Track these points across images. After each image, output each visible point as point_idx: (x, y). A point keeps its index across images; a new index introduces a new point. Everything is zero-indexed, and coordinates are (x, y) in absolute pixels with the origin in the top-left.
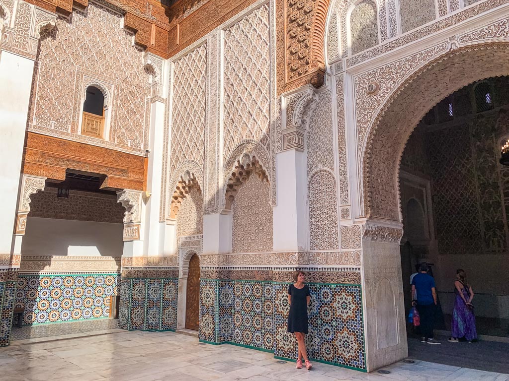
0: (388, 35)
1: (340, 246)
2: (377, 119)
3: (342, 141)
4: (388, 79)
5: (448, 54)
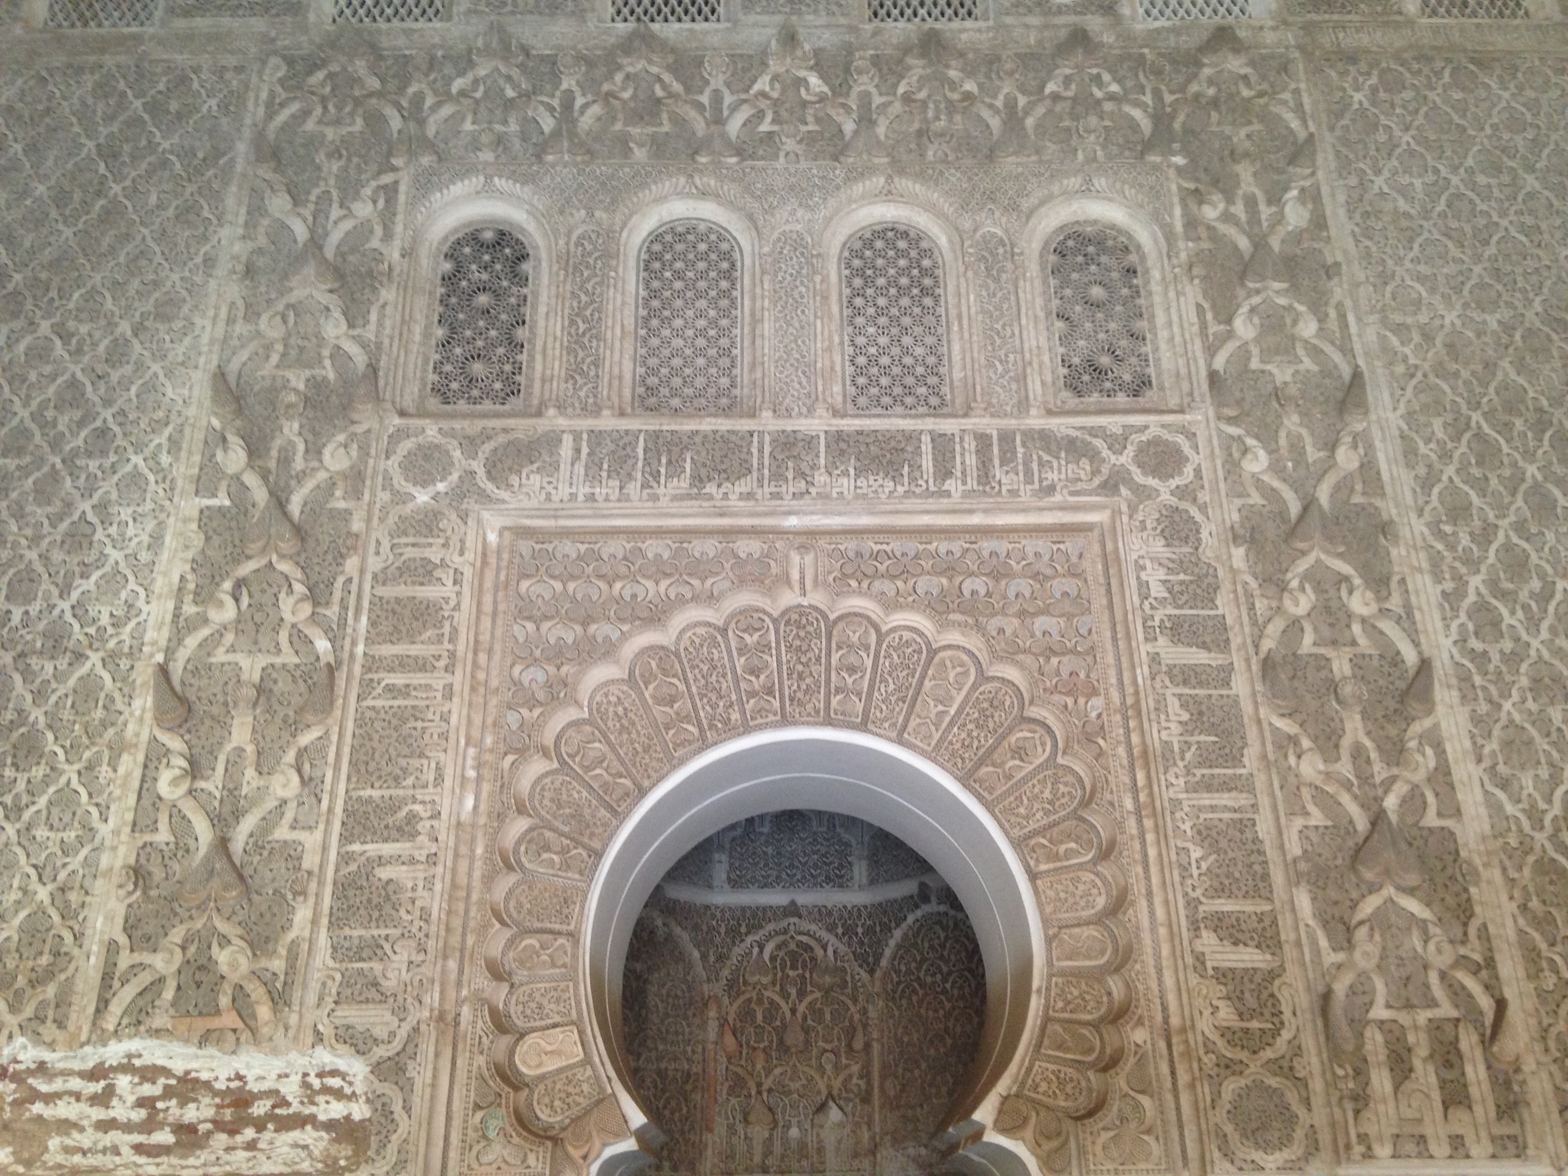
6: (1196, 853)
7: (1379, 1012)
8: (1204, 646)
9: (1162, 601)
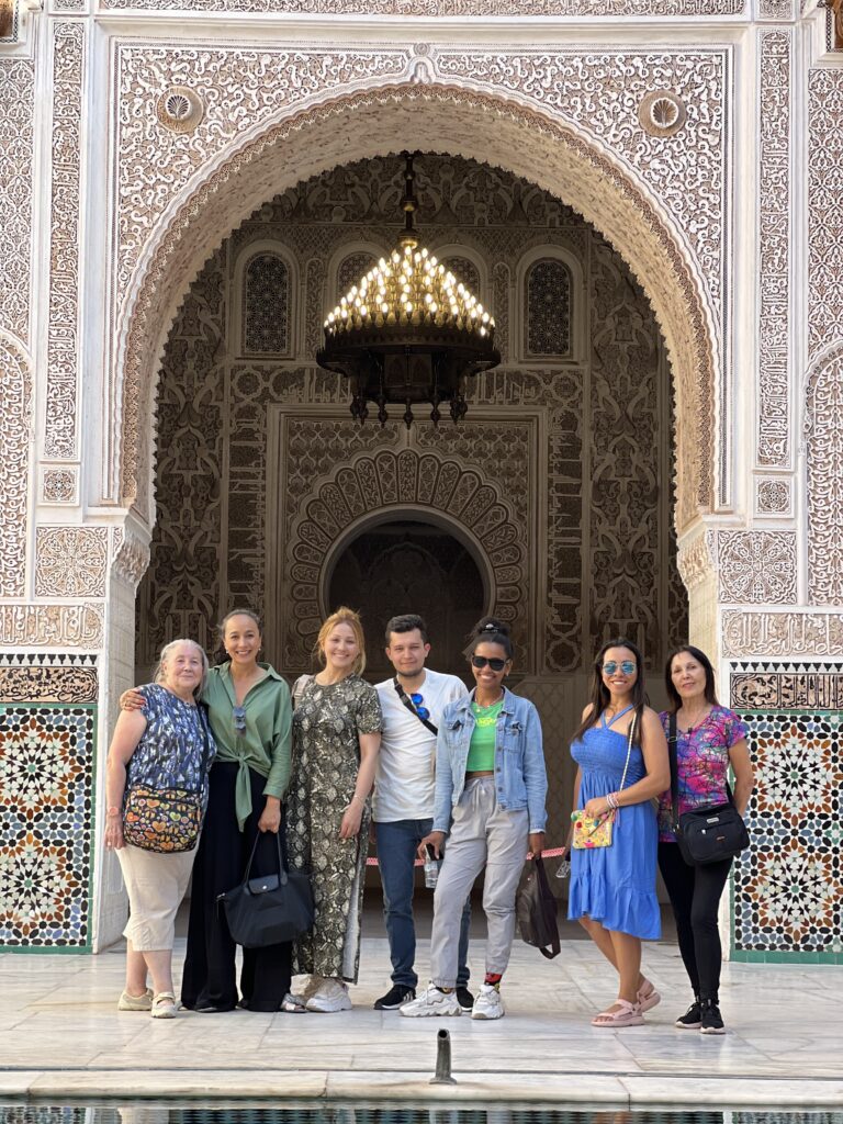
1: (28, 588)
3: (64, 251)
4: (230, 97)
5: (403, 89)
6: (555, 560)
7: (611, 620)
8: (572, 476)
9: (557, 455)
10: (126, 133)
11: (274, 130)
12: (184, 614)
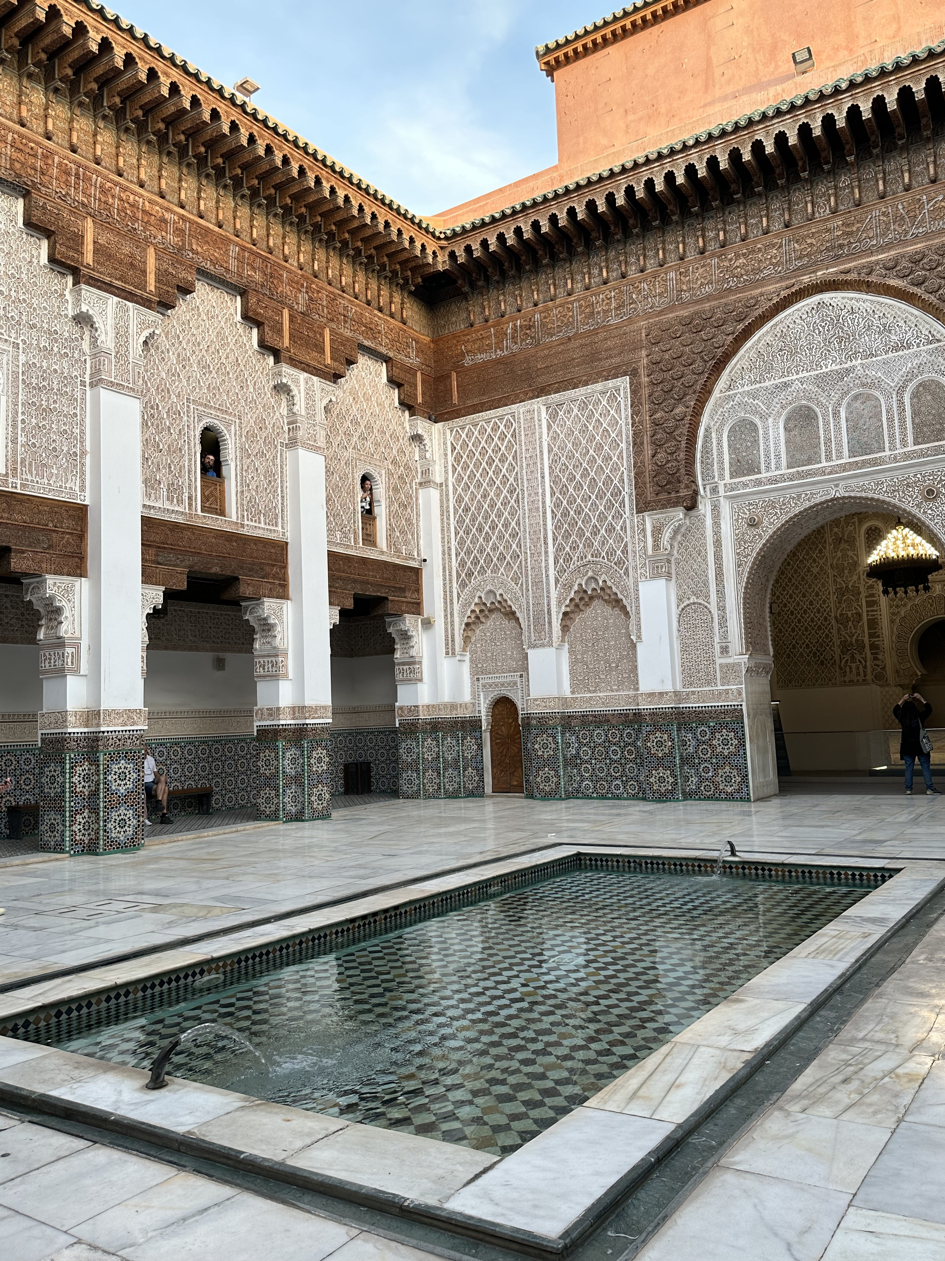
0: (773, 466)
1: (719, 683)
2: (758, 554)
3: (719, 574)
4: (771, 514)
5: (832, 500)
10: (737, 532)
11: (787, 522)
12: (854, 665)
